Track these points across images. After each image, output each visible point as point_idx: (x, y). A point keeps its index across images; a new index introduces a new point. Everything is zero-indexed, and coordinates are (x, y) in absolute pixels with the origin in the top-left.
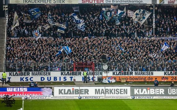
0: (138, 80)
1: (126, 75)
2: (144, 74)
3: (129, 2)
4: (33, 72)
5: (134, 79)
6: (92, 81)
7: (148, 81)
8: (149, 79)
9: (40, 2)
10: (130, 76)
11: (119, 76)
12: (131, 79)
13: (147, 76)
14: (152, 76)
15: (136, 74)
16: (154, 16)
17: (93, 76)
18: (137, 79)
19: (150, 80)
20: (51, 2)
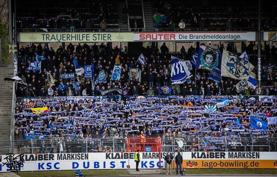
0: (234, 167)
1: (214, 159)
2: (244, 155)
3: (217, 37)
4: (60, 154)
5: (226, 164)
6: (158, 168)
7: (250, 167)
8: (252, 164)
9: (70, 38)
10: (220, 159)
11: (202, 159)
12: (222, 164)
13: (248, 159)
14: (258, 159)
15: (230, 156)
16: (260, 61)
17: (158, 159)
18: (232, 164)
19: (255, 167)
20: (88, 39)
